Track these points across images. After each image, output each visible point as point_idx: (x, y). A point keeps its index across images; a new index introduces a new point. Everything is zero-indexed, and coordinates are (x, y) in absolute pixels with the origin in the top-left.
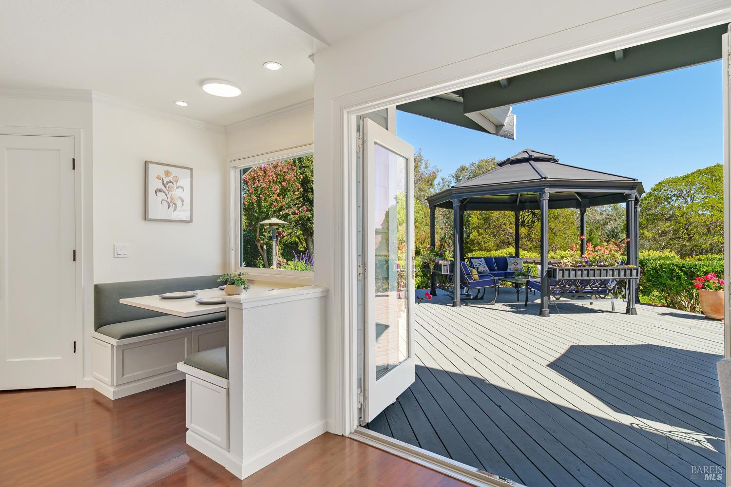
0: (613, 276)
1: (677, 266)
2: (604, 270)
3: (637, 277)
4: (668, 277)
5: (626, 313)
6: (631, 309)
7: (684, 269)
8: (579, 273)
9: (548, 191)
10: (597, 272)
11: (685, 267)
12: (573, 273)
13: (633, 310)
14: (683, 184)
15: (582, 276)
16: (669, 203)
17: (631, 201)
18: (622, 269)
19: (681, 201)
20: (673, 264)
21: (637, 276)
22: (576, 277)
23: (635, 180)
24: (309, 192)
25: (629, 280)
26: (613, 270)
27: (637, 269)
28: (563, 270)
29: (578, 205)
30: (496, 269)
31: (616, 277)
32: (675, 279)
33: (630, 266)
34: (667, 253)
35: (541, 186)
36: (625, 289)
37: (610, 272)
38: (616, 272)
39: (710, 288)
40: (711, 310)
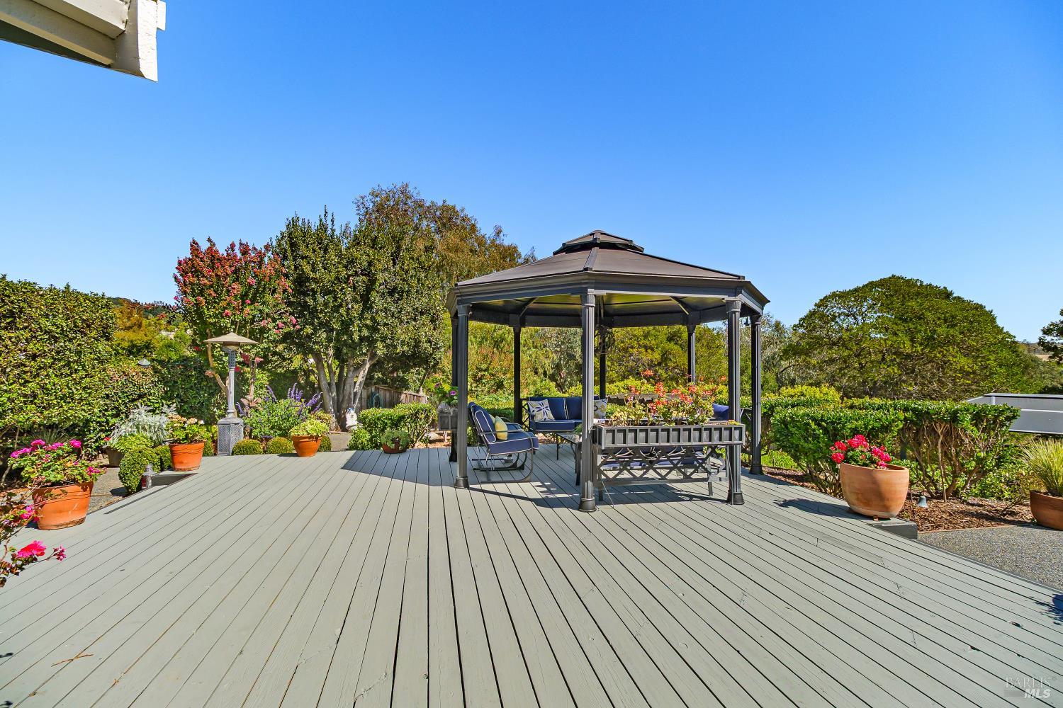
0: (700, 440)
1: (814, 419)
2: (684, 430)
3: (740, 442)
4: (802, 436)
5: (728, 501)
6: (735, 494)
7: (823, 423)
8: (642, 435)
9: (592, 292)
10: (674, 434)
11: (825, 421)
12: (630, 436)
13: (737, 496)
14: (853, 299)
15: (646, 442)
16: (837, 323)
17: (735, 312)
18: (715, 429)
19: (851, 320)
20: (808, 415)
21: (740, 439)
22: (636, 442)
24: (309, 295)
25: (730, 446)
26: (700, 430)
27: (740, 429)
28: (613, 432)
29: (685, 321)
30: (567, 416)
31: (705, 442)
32: (810, 439)
33: (731, 423)
35: (581, 284)
37: (695, 434)
38: (705, 434)
39: (856, 461)
40: (858, 499)
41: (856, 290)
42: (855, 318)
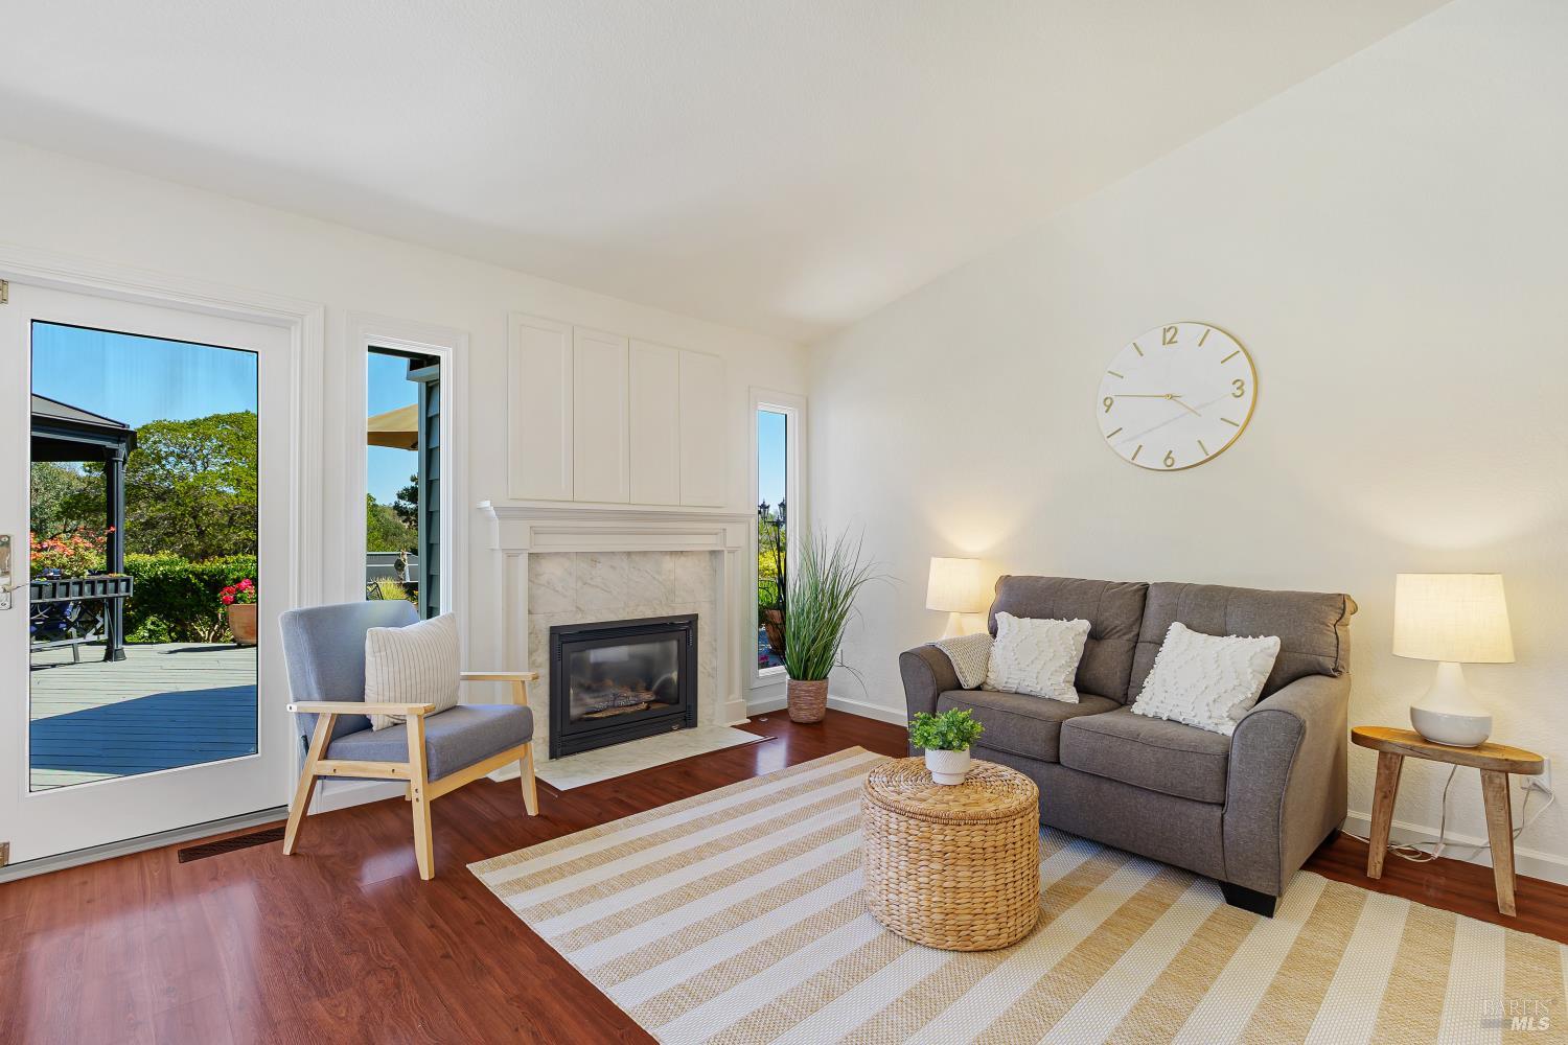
0: (79, 595)
1: (191, 574)
3: (127, 595)
4: (178, 592)
5: (105, 660)
6: (115, 652)
7: (204, 577)
11: (207, 575)
13: (118, 653)
14: (190, 436)
16: (163, 467)
17: (117, 461)
18: (99, 582)
19: (185, 465)
20: (182, 571)
21: (127, 592)
23: (124, 426)
25: (111, 600)
26: (80, 584)
27: (128, 581)
31: (85, 596)
32: (189, 594)
33: (115, 575)
34: (164, 556)
36: (103, 616)
37: (75, 589)
38: (86, 588)
39: (245, 602)
40: (246, 632)
41: (194, 423)
42: (193, 463)
